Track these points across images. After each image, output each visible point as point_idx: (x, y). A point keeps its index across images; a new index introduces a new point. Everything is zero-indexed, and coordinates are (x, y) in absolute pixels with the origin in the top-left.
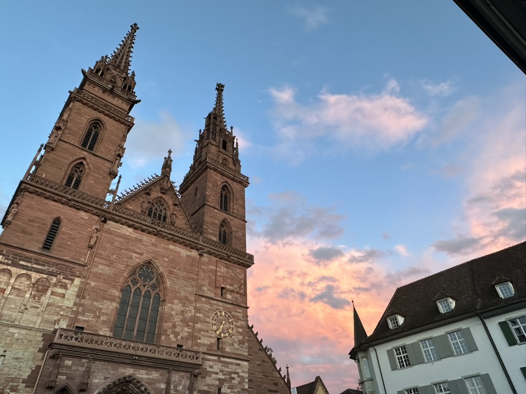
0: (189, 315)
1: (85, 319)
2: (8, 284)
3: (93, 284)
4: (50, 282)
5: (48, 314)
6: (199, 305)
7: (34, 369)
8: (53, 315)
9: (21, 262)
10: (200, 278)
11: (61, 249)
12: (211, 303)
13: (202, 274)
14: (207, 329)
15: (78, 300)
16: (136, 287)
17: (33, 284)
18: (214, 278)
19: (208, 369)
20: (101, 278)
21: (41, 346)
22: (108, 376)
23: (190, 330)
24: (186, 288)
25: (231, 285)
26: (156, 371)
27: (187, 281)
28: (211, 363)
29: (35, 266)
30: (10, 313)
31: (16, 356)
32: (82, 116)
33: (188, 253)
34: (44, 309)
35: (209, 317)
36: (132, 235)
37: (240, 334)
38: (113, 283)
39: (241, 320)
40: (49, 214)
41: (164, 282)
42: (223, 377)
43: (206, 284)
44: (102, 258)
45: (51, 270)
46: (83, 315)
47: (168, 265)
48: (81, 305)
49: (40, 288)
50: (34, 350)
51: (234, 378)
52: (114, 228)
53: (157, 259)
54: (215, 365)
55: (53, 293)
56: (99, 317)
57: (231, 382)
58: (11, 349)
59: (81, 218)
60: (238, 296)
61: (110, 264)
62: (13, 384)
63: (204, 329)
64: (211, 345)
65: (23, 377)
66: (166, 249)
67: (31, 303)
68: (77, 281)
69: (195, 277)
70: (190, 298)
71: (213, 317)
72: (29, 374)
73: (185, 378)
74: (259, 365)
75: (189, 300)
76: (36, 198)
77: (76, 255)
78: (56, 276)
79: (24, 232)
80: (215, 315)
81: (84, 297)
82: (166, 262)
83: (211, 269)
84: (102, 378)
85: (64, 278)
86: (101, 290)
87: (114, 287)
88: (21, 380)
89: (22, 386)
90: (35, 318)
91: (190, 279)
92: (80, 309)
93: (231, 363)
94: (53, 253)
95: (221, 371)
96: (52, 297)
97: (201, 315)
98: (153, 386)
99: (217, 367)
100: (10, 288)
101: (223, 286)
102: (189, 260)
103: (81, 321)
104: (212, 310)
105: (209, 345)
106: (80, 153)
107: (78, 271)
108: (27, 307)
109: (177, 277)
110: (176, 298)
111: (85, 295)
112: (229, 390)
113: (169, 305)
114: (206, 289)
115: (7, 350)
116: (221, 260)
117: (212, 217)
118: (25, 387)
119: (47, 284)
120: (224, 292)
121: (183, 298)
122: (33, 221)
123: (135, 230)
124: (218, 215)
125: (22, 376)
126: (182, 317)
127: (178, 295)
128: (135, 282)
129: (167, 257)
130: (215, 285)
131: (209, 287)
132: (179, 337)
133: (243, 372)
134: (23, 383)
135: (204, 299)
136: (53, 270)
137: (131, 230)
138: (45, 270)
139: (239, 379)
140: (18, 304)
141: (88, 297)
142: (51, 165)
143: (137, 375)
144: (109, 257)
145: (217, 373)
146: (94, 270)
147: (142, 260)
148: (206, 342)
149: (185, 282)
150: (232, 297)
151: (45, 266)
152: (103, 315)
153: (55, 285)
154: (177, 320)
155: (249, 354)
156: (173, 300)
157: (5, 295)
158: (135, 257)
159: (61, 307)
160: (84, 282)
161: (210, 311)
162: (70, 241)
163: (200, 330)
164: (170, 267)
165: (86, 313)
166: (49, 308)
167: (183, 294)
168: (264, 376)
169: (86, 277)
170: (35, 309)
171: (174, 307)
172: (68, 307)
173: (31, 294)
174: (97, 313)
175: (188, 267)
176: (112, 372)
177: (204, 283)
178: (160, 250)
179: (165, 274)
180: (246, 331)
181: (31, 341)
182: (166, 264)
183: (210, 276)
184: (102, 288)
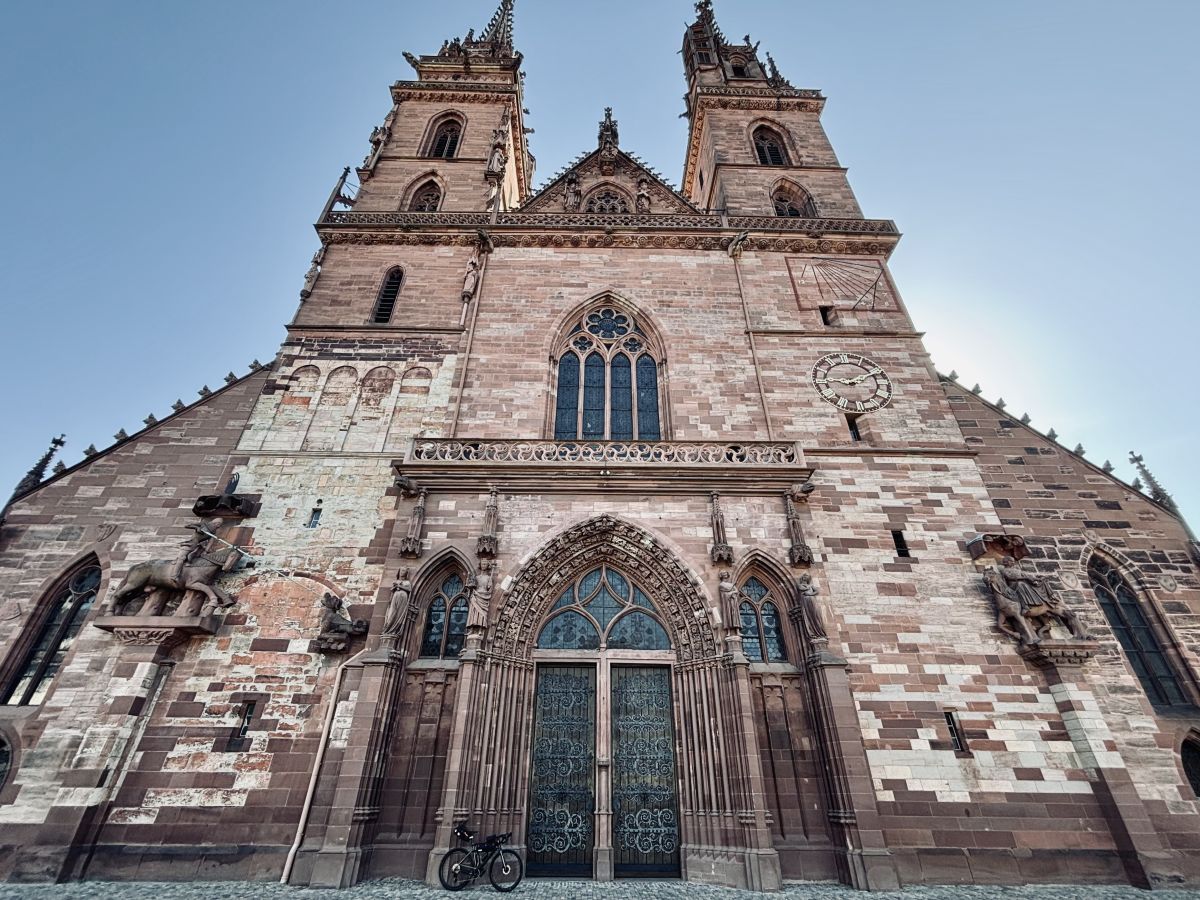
0: (740, 378)
1: (478, 422)
2: (313, 389)
3: (483, 359)
4: (394, 372)
5: (400, 426)
6: (761, 354)
7: (381, 527)
8: (410, 426)
9: (336, 351)
10: (749, 300)
11: (409, 314)
12: (798, 344)
13: (751, 292)
14: (805, 400)
15: (456, 392)
16: (588, 351)
17: (363, 381)
18: (791, 291)
19: (840, 488)
20: (500, 345)
21: (391, 484)
22: (549, 523)
23: (755, 409)
24: (716, 327)
25: (847, 297)
26: (674, 501)
27: (716, 313)
28: (847, 474)
29: (363, 351)
30: (323, 435)
31: (342, 507)
32: (418, 117)
33: (703, 260)
34: (389, 418)
35: (803, 374)
36: (554, 259)
37: (920, 396)
38: (527, 349)
39: (908, 365)
40: (377, 266)
41: (652, 327)
42: (899, 503)
43: (770, 309)
44: (496, 311)
45: (394, 352)
46: (474, 416)
47: (654, 292)
48: (462, 399)
49: (377, 385)
50: (376, 493)
51: (939, 503)
52: (512, 257)
53: (624, 286)
54: (861, 476)
55: (403, 390)
56: (509, 415)
57: (932, 513)
58: (330, 496)
59: (439, 257)
60: (877, 316)
61: (515, 316)
62: (340, 559)
63: (795, 400)
64: (831, 432)
65: (361, 545)
66: (640, 264)
67: (363, 411)
68: (450, 361)
69: (737, 300)
70: (731, 343)
71: (816, 371)
72: (373, 537)
73: (768, 510)
74: (1020, 461)
75: (732, 347)
76: (351, 248)
77: (440, 318)
78: (405, 360)
79: (335, 302)
80: (820, 365)
81: (466, 385)
82: (649, 286)
83: (775, 277)
84: (535, 528)
85: (421, 360)
86: (504, 366)
87: (532, 355)
88: (357, 551)
89: (359, 562)
90: (372, 436)
91: (722, 307)
92: (465, 407)
93: (913, 467)
94: (395, 323)
95: (885, 489)
96: (402, 395)
97: (778, 374)
98: (676, 534)
99: (868, 480)
100: (318, 394)
101: (823, 303)
102: (709, 272)
103: (472, 428)
104: (805, 358)
105: (823, 433)
106: (423, 166)
107: (449, 343)
108: (354, 421)
109: (685, 309)
110: (693, 349)
111: (469, 380)
112: (934, 535)
113: (677, 367)
114: (775, 318)
115: (322, 498)
116: (799, 255)
117: (744, 185)
118: (367, 563)
119: (390, 376)
120: (831, 316)
121: (714, 347)
122: (350, 283)
123: (558, 250)
124: (760, 177)
125: (357, 542)
126: (721, 385)
127: (696, 343)
128: (584, 343)
129: (648, 278)
130: (799, 305)
131: (781, 313)
132: (726, 427)
133: (964, 483)
134: (360, 555)
135: (775, 339)
136: (398, 351)
137: (549, 251)
138: (383, 355)
139: (958, 504)
140: (338, 418)
141: (476, 383)
142: (372, 198)
143: (625, 515)
144: (511, 306)
145: (875, 496)
146: (481, 334)
147: (588, 296)
148: (812, 428)
149: (711, 316)
150: (860, 321)
151: (381, 347)
152: (518, 409)
153: (405, 375)
154: (711, 393)
155: (966, 440)
156: (687, 356)
157: (312, 407)
158: (570, 294)
159: (422, 411)
160: (463, 359)
161: (802, 361)
162: (423, 297)
163: (785, 405)
164: (661, 293)
165: (479, 412)
166: (400, 416)
167: (710, 340)
168: (1047, 487)
169: (466, 348)
170: (372, 421)
171: (693, 367)
172: (437, 408)
173: (360, 397)
174: (504, 408)
175: (709, 285)
176: (557, 514)
177: (764, 308)
178: (627, 270)
179: (652, 310)
180: (938, 388)
181: (368, 477)
182: (650, 292)
183: (777, 291)
184: (504, 362)
